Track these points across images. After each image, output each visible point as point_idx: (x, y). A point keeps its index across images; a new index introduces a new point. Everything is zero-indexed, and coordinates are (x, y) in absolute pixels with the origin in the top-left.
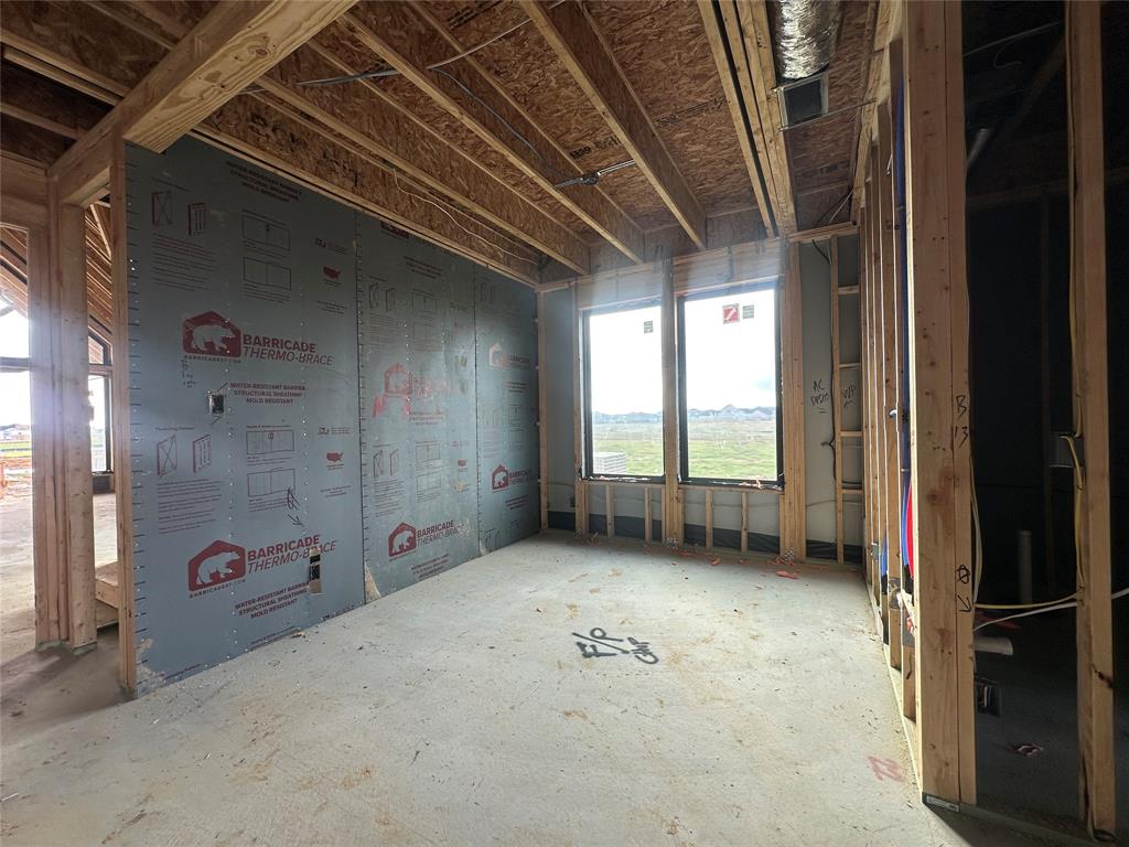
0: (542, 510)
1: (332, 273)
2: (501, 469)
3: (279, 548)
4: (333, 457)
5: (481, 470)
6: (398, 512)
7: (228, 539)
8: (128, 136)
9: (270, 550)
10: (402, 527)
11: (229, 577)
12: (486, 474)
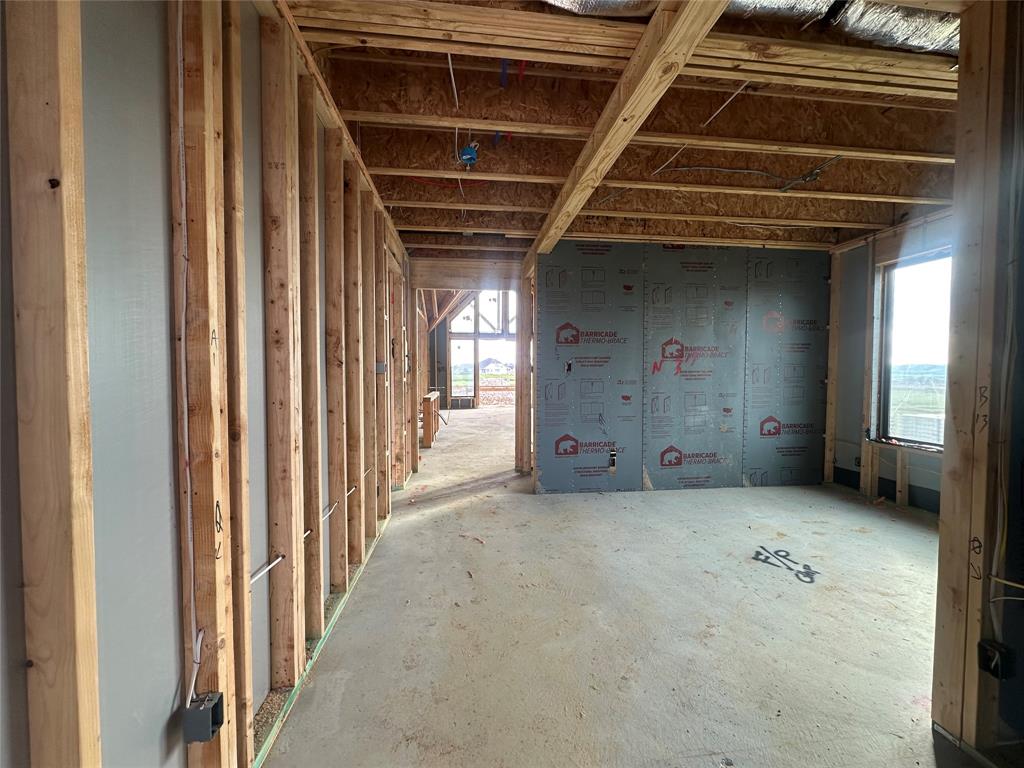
0: (827, 465)
1: (628, 288)
2: (771, 419)
3: (595, 444)
4: (626, 398)
5: (748, 417)
6: (668, 438)
7: (571, 434)
8: (538, 252)
9: (590, 444)
10: (671, 449)
11: (571, 453)
12: (753, 422)
